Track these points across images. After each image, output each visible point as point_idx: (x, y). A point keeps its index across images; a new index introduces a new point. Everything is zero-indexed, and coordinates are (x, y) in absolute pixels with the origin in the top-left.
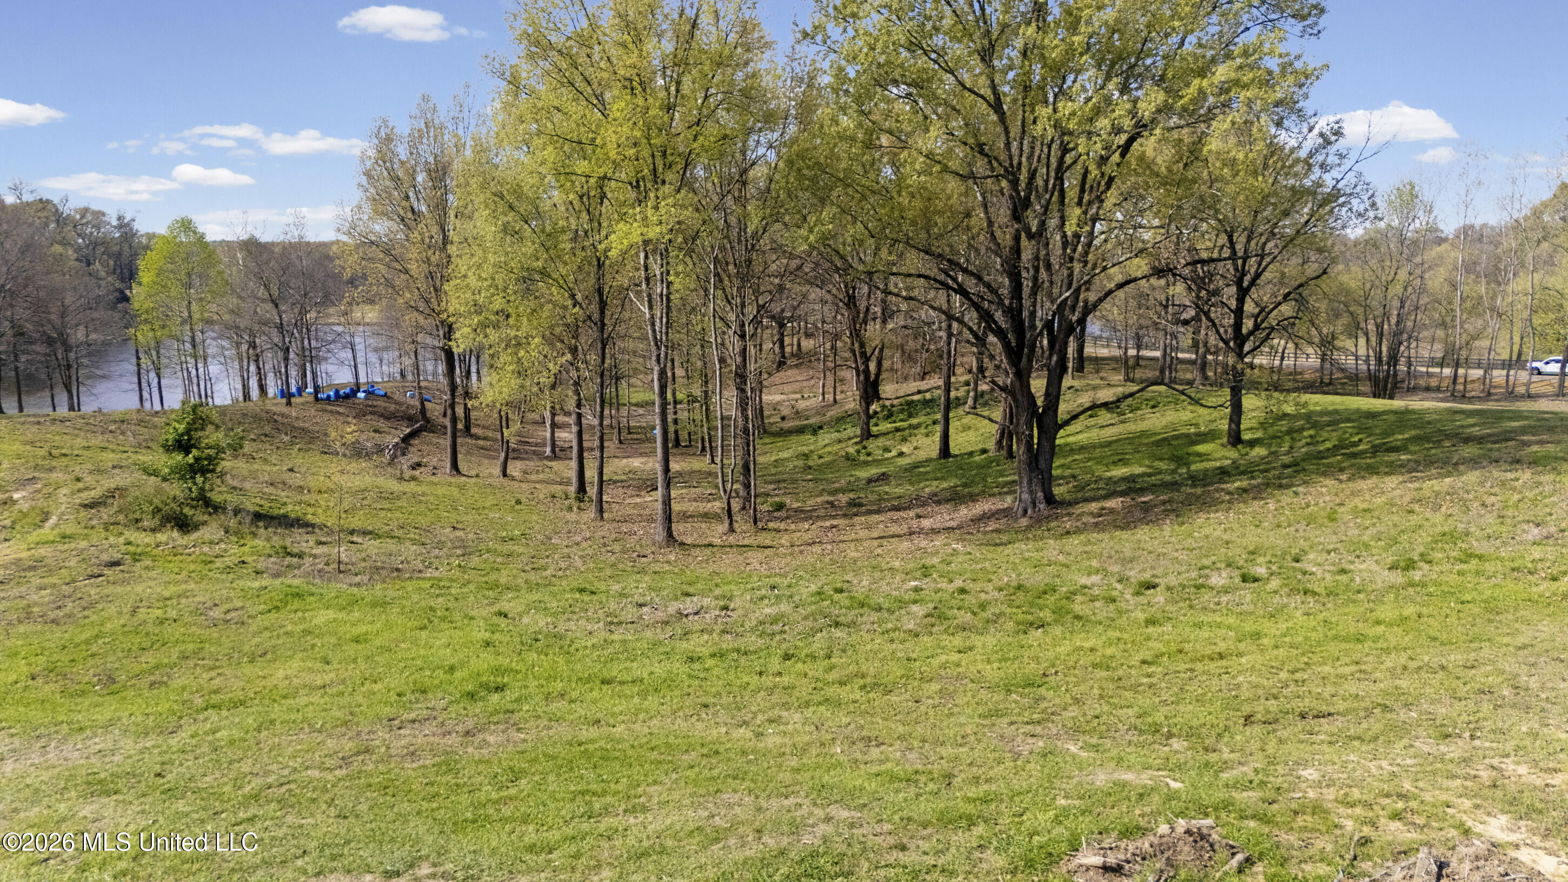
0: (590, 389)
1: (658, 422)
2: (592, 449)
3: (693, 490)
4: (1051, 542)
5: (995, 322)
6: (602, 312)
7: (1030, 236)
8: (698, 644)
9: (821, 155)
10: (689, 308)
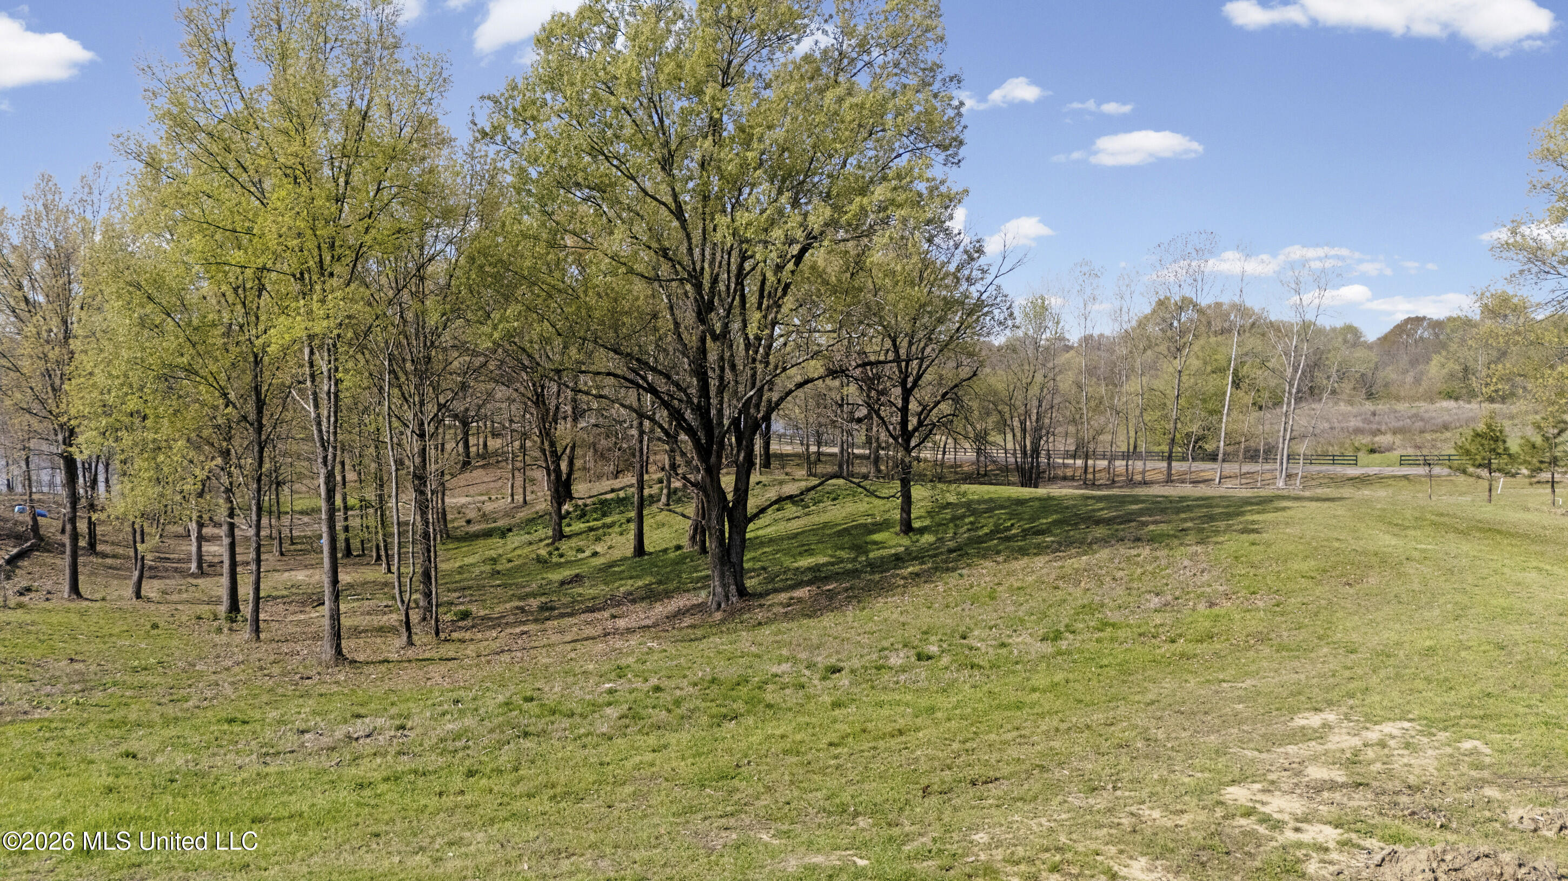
0: (244, 496)
1: (325, 529)
2: (248, 563)
3: (367, 603)
4: (744, 634)
5: (685, 420)
6: (260, 412)
7: (715, 338)
8: (369, 769)
9: (504, 251)
10: (361, 408)
